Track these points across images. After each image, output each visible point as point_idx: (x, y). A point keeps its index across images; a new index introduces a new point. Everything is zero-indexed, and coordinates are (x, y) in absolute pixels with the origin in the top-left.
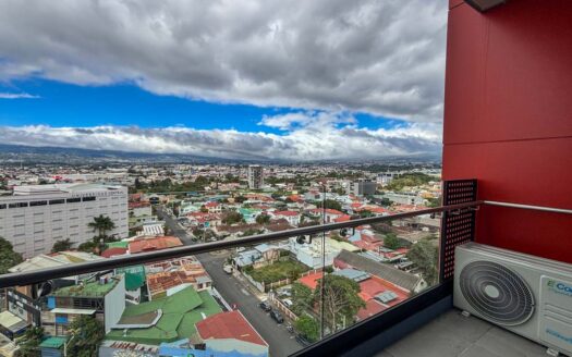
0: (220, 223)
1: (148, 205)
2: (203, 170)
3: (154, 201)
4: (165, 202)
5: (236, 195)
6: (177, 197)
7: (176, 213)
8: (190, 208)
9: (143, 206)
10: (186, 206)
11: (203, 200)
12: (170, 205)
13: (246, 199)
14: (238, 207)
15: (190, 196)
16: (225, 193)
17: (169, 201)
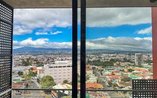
0: (120, 81)
1: (92, 70)
2: (113, 56)
3: (94, 68)
4: (98, 69)
5: (128, 68)
6: (102, 67)
7: (102, 74)
8: (107, 72)
9: (90, 70)
10: (105, 71)
11: (113, 70)
12: (99, 71)
13: (134, 70)
14: (129, 74)
15: (107, 67)
16: (123, 67)
17: (99, 69)
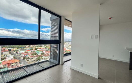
0: (31, 55)
1: (8, 51)
3: (10, 50)
4: (13, 50)
5: (35, 48)
6: (17, 49)
7: (17, 53)
8: (22, 52)
9: (6, 51)
10: (20, 51)
11: (26, 49)
12: (15, 51)
13: (38, 49)
14: (36, 51)
15: (21, 49)
16: (32, 47)
17: (15, 50)
